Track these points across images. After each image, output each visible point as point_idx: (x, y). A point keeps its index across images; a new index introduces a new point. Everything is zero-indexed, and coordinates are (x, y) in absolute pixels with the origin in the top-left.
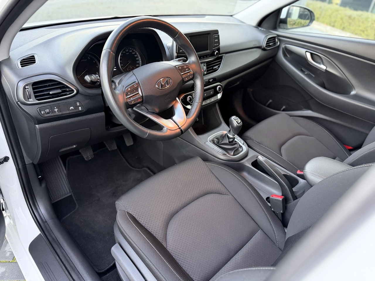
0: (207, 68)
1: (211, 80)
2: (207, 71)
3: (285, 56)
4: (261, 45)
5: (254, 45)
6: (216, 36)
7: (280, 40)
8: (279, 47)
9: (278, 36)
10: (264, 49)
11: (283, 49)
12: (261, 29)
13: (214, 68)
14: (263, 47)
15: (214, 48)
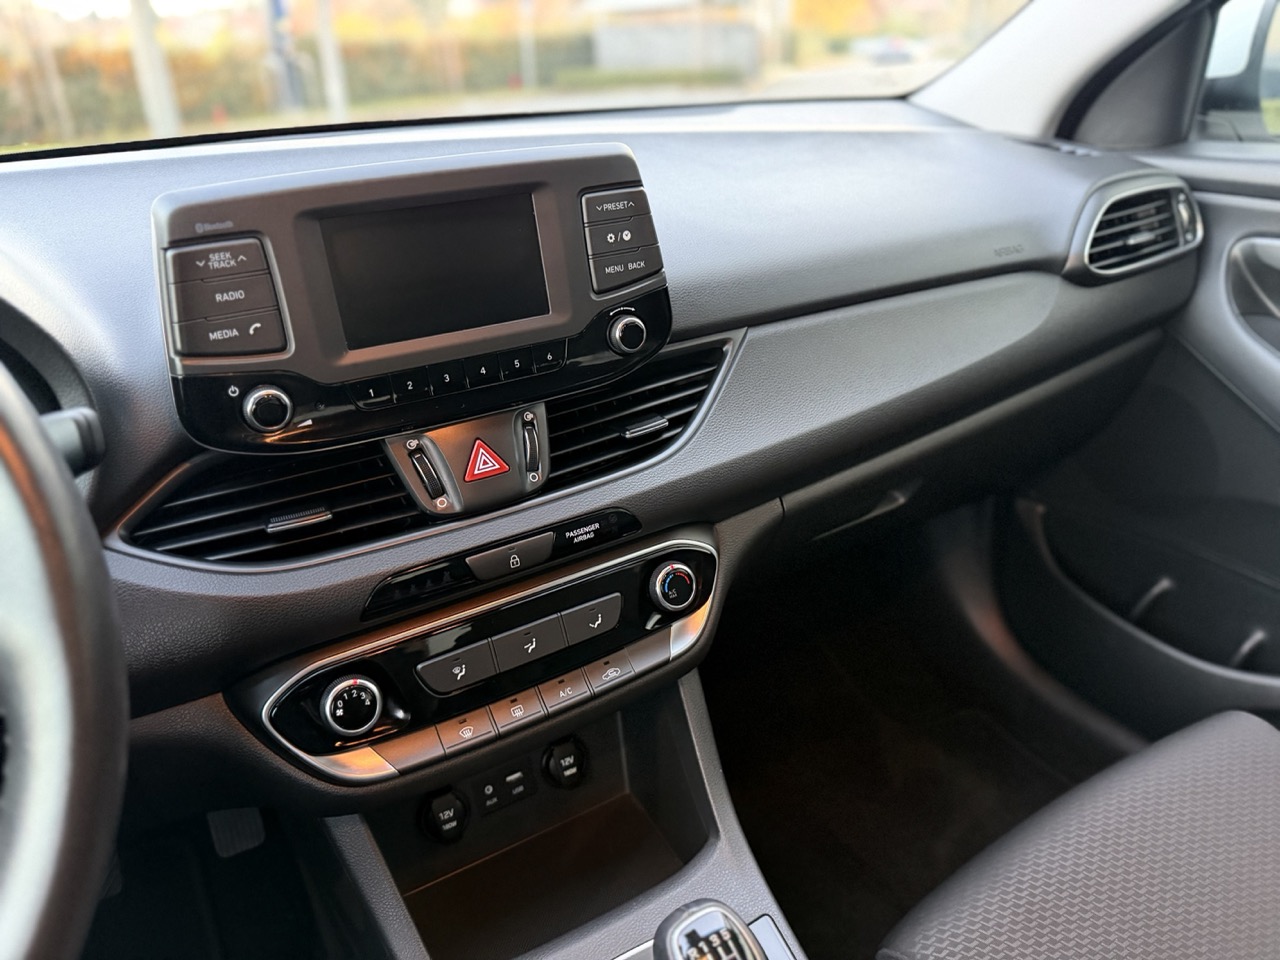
0: (554, 444)
1: (583, 534)
2: (555, 464)
3: (1249, 308)
4: (1054, 247)
5: (998, 253)
6: (610, 206)
7: (1206, 212)
8: (1201, 253)
9: (1195, 185)
10: (1081, 278)
11: (1233, 265)
12: (1072, 153)
13: (628, 435)
14: (1069, 265)
15: (599, 293)
